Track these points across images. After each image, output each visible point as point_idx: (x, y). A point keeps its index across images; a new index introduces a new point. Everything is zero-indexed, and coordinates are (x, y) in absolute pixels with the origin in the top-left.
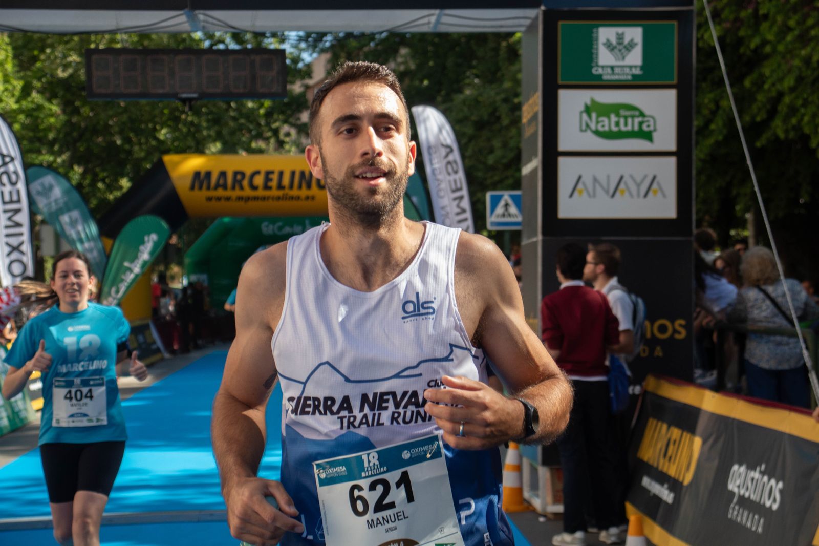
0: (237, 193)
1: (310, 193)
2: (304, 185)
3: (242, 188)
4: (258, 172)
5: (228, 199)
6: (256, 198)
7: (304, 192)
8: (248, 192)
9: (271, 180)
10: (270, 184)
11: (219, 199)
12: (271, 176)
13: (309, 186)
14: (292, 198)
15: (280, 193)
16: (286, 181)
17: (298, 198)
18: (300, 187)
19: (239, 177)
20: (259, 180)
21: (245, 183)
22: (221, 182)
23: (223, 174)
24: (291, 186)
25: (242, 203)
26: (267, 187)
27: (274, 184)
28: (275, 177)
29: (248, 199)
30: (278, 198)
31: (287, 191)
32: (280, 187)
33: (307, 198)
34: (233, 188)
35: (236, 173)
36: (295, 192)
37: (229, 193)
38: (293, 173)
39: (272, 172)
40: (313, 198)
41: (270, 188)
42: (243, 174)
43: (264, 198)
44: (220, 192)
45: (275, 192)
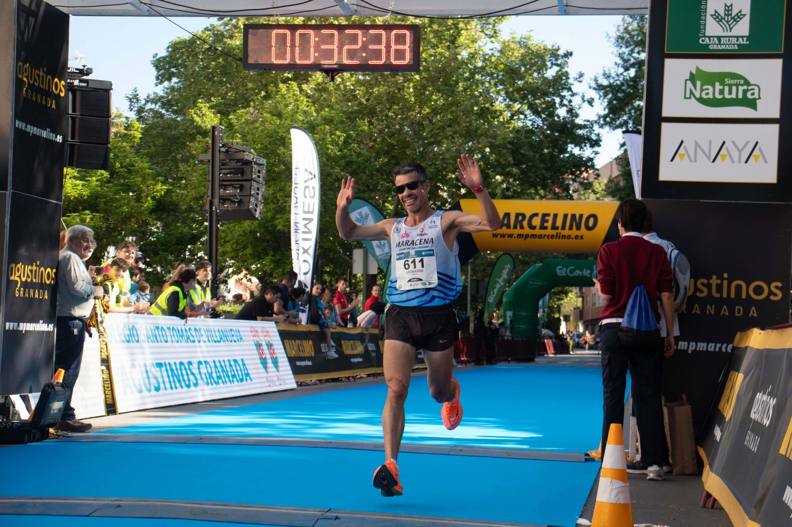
0: (518, 231)
1: (579, 233)
2: (574, 227)
3: (522, 227)
4: (536, 215)
5: (511, 236)
6: (533, 236)
7: (574, 232)
8: (527, 231)
9: (547, 221)
10: (546, 224)
11: (503, 236)
12: (547, 218)
13: (578, 228)
14: (564, 237)
15: (554, 232)
16: (559, 223)
17: (569, 237)
18: (571, 228)
19: (520, 218)
20: (536, 221)
21: (525, 223)
22: (505, 222)
23: (507, 215)
24: (563, 228)
25: (522, 240)
26: (543, 227)
27: (549, 224)
28: (550, 219)
29: (527, 236)
30: (552, 237)
31: (559, 231)
32: (554, 227)
33: (577, 237)
34: (515, 227)
35: (518, 215)
36: (566, 232)
37: (511, 231)
38: (566, 216)
39: (548, 215)
40: (582, 237)
41: (546, 228)
42: (524, 216)
43: (540, 236)
44: (504, 230)
45: (549, 232)
